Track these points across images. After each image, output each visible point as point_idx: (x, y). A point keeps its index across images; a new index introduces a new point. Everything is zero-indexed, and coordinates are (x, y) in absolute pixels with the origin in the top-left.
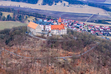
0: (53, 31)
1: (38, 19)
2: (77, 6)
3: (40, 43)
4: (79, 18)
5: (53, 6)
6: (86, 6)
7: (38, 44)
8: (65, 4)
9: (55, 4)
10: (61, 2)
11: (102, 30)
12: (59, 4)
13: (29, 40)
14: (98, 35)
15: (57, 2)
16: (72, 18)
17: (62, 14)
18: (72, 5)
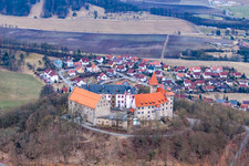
0: (141, 110)
1: (51, 58)
2: (124, 16)
3: (112, 147)
4: (141, 48)
5: (68, 18)
6: (145, 14)
7: (110, 149)
8: (96, 13)
9: (75, 15)
10: (87, 8)
11: (209, 77)
12: (82, 13)
13: (82, 138)
14: (204, 92)
15: (78, 9)
16: (124, 49)
17: (98, 40)
18: (113, 15)
